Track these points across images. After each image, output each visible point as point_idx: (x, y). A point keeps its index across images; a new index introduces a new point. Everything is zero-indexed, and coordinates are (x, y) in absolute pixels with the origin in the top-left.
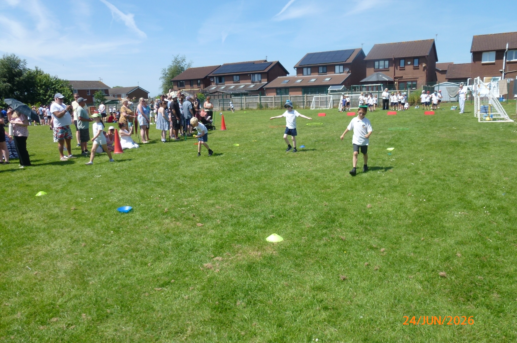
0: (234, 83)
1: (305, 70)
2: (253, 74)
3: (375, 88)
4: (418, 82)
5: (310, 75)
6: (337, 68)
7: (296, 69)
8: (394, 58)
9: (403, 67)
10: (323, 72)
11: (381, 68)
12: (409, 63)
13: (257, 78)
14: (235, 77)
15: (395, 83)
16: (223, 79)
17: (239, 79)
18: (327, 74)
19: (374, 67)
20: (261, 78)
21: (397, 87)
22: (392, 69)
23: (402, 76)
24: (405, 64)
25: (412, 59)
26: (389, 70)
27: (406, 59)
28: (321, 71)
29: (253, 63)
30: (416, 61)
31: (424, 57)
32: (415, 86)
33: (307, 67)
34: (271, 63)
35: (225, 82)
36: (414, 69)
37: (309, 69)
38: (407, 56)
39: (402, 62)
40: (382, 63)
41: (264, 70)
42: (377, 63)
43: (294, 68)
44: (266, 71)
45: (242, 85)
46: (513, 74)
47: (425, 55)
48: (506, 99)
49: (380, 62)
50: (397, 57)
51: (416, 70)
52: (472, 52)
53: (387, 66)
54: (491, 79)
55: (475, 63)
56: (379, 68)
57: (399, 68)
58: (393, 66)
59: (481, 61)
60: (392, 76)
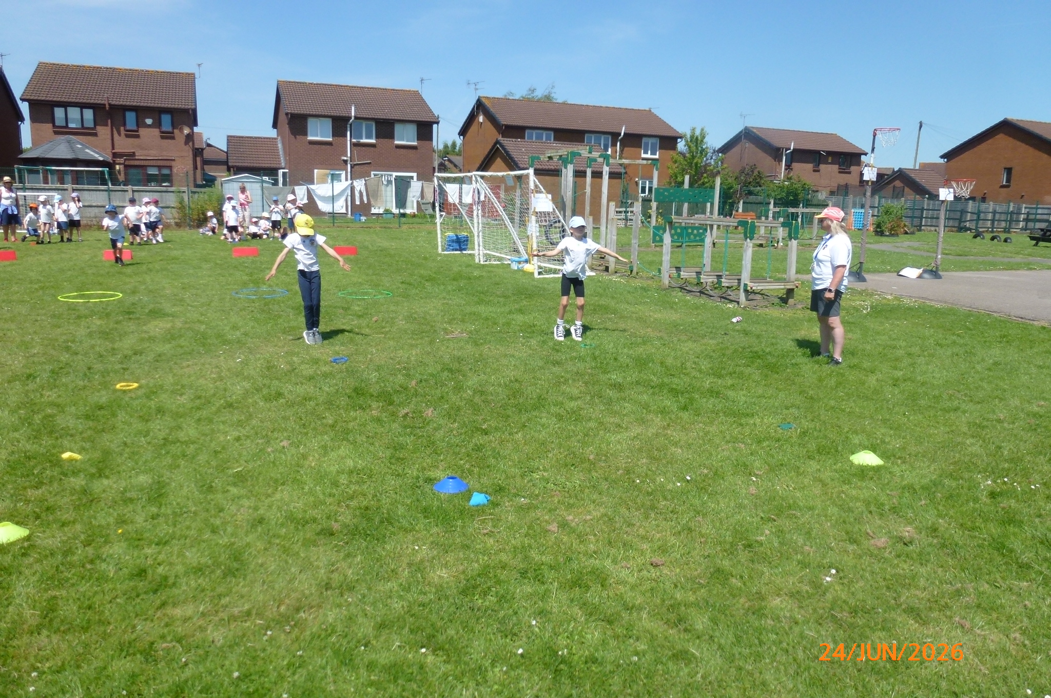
3: (68, 178)
4: (175, 170)
8: (110, 105)
9: (135, 128)
11: (71, 125)
12: (149, 121)
15: (117, 167)
19: (53, 121)
21: (121, 178)
22: (104, 131)
23: (134, 153)
24: (140, 123)
25: (157, 112)
26: (95, 135)
27: (141, 111)
30: (166, 119)
31: (185, 111)
32: (168, 178)
36: (162, 138)
38: (142, 104)
39: (131, 117)
40: (74, 113)
42: (59, 113)
46: (366, 168)
47: (186, 107)
48: (365, 216)
49: (70, 109)
50: (117, 103)
51: (167, 141)
52: (287, 114)
53: (89, 122)
54: (327, 175)
55: (296, 138)
56: (67, 126)
57: (123, 132)
58: (107, 125)
59: (306, 134)
60: (109, 150)
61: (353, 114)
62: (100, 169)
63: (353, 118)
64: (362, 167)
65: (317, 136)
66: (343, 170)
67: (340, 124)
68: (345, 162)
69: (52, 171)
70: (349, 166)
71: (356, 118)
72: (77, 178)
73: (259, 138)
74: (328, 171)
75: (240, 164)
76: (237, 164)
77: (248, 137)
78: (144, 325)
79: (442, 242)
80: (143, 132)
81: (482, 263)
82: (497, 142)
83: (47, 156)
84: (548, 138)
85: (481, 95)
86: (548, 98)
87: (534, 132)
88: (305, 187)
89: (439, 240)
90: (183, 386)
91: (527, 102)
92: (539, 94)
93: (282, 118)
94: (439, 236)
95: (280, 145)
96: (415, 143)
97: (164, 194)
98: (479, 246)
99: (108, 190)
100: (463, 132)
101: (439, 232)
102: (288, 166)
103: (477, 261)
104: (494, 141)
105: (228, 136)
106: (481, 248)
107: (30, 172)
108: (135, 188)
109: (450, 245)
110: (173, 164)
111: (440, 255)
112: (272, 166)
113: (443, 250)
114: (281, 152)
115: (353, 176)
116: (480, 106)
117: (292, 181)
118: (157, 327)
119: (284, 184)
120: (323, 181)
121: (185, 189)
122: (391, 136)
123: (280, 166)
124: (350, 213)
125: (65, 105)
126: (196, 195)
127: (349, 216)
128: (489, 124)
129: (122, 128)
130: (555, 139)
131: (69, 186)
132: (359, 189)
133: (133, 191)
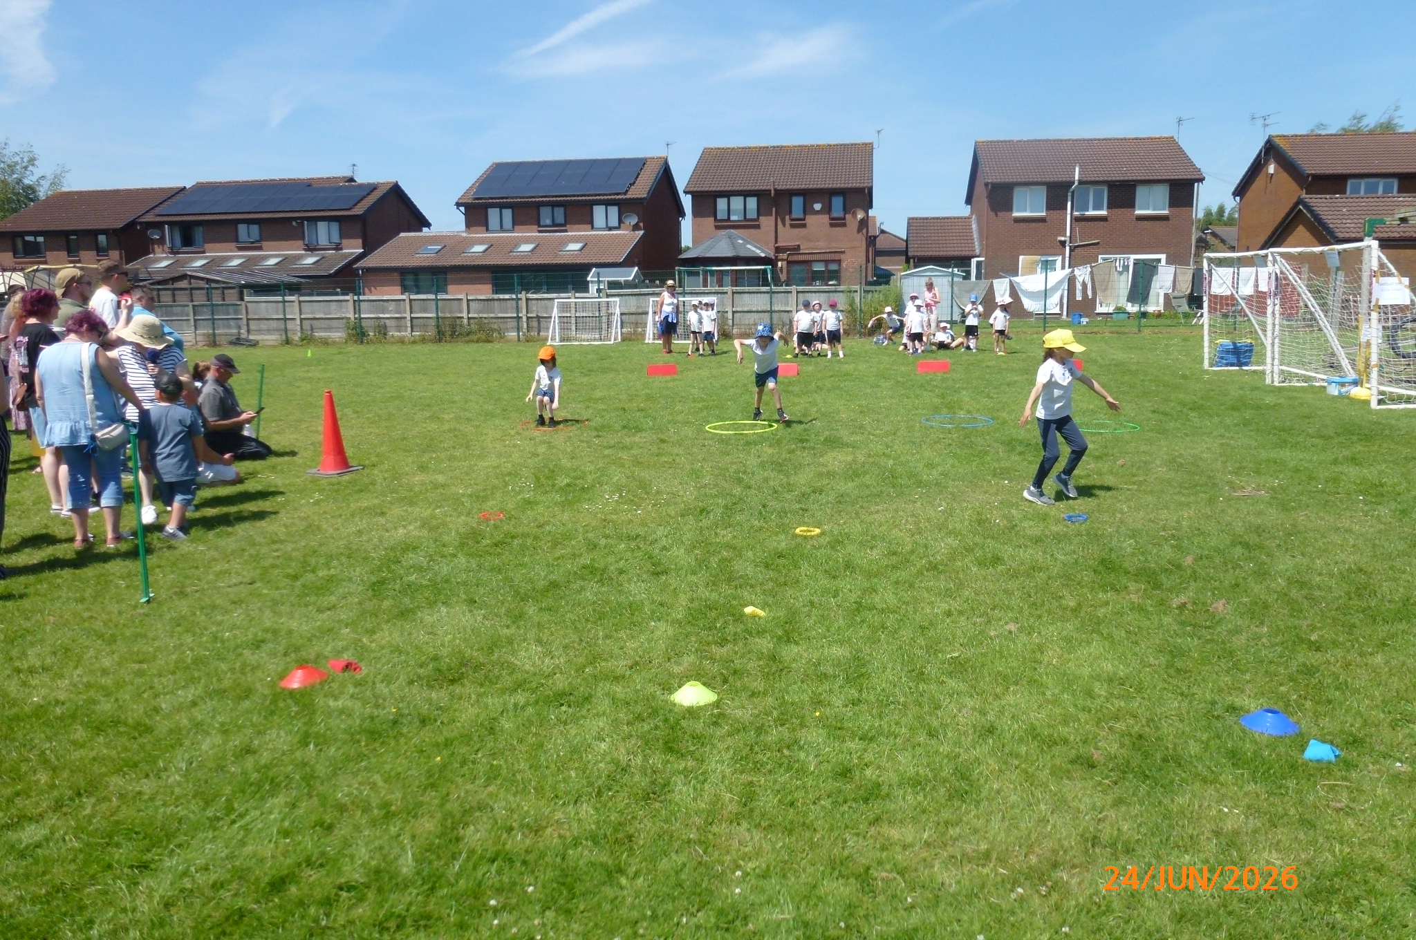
0: (240, 249)
1: (493, 214)
2: (309, 219)
3: (727, 279)
4: (844, 265)
5: (512, 230)
6: (599, 212)
7: (462, 209)
8: (775, 190)
9: (801, 216)
10: (554, 225)
11: (733, 218)
12: (817, 207)
13: (324, 233)
14: (242, 228)
15: (780, 264)
16: (198, 233)
17: (258, 238)
18: (566, 231)
19: (714, 214)
20: (341, 237)
21: (783, 277)
22: (767, 222)
23: (799, 246)
24: (807, 210)
25: (826, 195)
26: (758, 227)
27: (809, 195)
28: (548, 222)
29: (307, 185)
30: (837, 202)
31: (861, 190)
32: (835, 275)
33: (502, 206)
34: (373, 188)
35: (207, 246)
36: (832, 225)
37: (508, 213)
38: (811, 187)
39: (797, 202)
40: (737, 203)
41: (349, 209)
42: (722, 204)
43: (458, 205)
44: (359, 210)
45: (272, 257)
46: (1092, 250)
47: (862, 185)
48: (1087, 317)
49: (733, 199)
50: (784, 187)
51: (837, 229)
52: (986, 185)
53: (752, 214)
54: (1036, 263)
55: (996, 215)
56: (729, 219)
57: (788, 222)
58: (771, 215)
59: (1011, 210)
60: (772, 245)
61: (1077, 178)
62: (763, 267)
63: (1076, 183)
64: (1086, 249)
65: (1026, 211)
66: (1059, 255)
67: (1058, 194)
68: (1063, 243)
69: (712, 272)
70: (1068, 248)
71: (1081, 182)
72: (737, 279)
73: (948, 218)
74: (1038, 257)
75: (923, 254)
76: (919, 254)
77: (934, 218)
78: (821, 456)
79: (1210, 353)
80: (810, 219)
81: (1276, 384)
82: (1300, 201)
83: (707, 255)
84: (1388, 190)
85: (1274, 134)
86: (1387, 128)
87: (1363, 183)
88: (1007, 280)
89: (1206, 350)
90: (874, 537)
91: (1350, 136)
92: (1370, 122)
93: (980, 190)
94: (1206, 344)
95: (974, 226)
96: (1166, 212)
97: (831, 294)
98: (1273, 359)
99: (771, 293)
100: (1241, 191)
101: (1206, 338)
102: (984, 253)
103: (1268, 381)
104: (1295, 200)
105: (909, 219)
106: (1276, 362)
107: (690, 274)
108: (800, 288)
109: (1222, 358)
110: (842, 257)
111: (1207, 372)
112: (964, 253)
113: (1211, 365)
114: (975, 236)
115: (1073, 262)
116: (1271, 150)
117: (990, 271)
118: (836, 460)
119: (978, 277)
120: (1031, 270)
121: (857, 287)
122: (1131, 205)
123: (973, 253)
124: (1065, 313)
125: (727, 194)
126: (870, 295)
127: (1064, 317)
128: (1285, 177)
129: (787, 217)
130: (1401, 190)
131: (729, 289)
132: (1081, 280)
133: (798, 292)
